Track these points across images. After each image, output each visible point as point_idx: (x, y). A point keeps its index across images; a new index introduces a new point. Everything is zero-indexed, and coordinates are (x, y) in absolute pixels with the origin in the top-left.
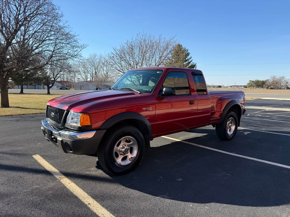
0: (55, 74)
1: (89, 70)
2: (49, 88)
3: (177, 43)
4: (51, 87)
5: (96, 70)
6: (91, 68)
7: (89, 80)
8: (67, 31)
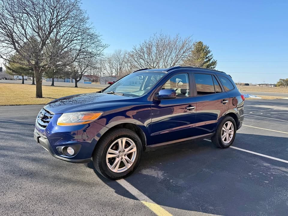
0: (83, 69)
1: (114, 66)
2: (77, 81)
3: (198, 41)
4: (79, 81)
5: (121, 65)
6: (116, 63)
7: (114, 75)
8: (92, 31)
